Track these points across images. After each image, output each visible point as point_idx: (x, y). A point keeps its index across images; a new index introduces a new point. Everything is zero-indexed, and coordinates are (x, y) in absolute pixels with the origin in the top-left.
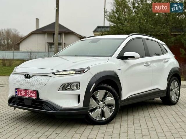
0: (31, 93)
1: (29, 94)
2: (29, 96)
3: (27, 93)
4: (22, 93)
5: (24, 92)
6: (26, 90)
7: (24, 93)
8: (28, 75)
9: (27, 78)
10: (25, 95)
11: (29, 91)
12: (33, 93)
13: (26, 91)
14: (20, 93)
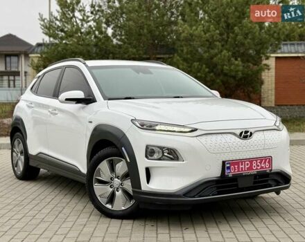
0: (261, 163)
1: (258, 166)
2: (257, 169)
3: (254, 165)
4: (243, 166)
5: (248, 164)
6: (251, 160)
7: (246, 167)
8: (246, 132)
9: (245, 137)
10: (250, 168)
11: (256, 161)
12: (265, 163)
13: (251, 162)
14: (238, 167)
